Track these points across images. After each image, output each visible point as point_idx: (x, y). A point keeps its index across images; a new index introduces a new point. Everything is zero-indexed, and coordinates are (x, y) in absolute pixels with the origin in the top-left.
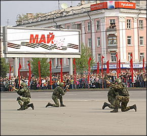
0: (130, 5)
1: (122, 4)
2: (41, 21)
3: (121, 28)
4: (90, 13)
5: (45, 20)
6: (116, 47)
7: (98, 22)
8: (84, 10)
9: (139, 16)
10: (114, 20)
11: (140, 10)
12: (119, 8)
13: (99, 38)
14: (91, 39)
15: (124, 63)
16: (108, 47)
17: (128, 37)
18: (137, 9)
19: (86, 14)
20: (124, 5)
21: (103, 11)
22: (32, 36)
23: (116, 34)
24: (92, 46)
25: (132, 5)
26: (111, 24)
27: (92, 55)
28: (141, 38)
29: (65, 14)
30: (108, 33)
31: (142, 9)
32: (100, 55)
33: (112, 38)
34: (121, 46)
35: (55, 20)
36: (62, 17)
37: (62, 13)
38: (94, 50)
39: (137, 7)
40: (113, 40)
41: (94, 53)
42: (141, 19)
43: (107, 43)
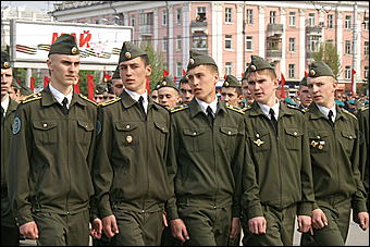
7: (179, 10)
9: (248, 2)
10: (204, 9)
13: (179, 37)
14: (167, 39)
17: (227, 36)
22: (55, 34)
23: (207, 32)
26: (200, 14)
27: (168, 65)
28: (248, 38)
30: (193, 30)
32: (179, 64)
33: (200, 38)
38: (171, 58)
40: (201, 41)
41: (171, 62)
42: (251, 8)
43: (191, 46)
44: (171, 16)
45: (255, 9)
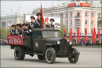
0: (87, 5)
1: (83, 4)
2: (44, 12)
3: (82, 15)
4: (67, 9)
5: (46, 11)
6: (80, 25)
7: (71, 13)
8: (65, 7)
9: (92, 10)
10: (79, 12)
11: (92, 7)
12: (82, 6)
13: (71, 21)
14: (67, 21)
15: (83, 33)
16: (76, 25)
17: (86, 21)
18: (91, 7)
19: (66, 9)
20: (84, 5)
21: (74, 7)
23: (80, 19)
24: (68, 25)
25: (88, 5)
26: (78, 14)
27: (67, 29)
28: (92, 21)
29: (55, 8)
30: (76, 19)
31: (93, 7)
33: (78, 21)
34: (82, 25)
35: (51, 11)
36: (54, 10)
37: (54, 8)
38: (69, 27)
39: (91, 6)
40: (78, 22)
41: (69, 28)
42: (93, 12)
43: (75, 23)
44: (69, 15)
45: (94, 12)
